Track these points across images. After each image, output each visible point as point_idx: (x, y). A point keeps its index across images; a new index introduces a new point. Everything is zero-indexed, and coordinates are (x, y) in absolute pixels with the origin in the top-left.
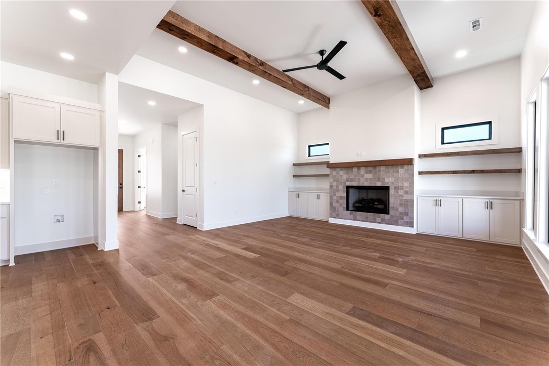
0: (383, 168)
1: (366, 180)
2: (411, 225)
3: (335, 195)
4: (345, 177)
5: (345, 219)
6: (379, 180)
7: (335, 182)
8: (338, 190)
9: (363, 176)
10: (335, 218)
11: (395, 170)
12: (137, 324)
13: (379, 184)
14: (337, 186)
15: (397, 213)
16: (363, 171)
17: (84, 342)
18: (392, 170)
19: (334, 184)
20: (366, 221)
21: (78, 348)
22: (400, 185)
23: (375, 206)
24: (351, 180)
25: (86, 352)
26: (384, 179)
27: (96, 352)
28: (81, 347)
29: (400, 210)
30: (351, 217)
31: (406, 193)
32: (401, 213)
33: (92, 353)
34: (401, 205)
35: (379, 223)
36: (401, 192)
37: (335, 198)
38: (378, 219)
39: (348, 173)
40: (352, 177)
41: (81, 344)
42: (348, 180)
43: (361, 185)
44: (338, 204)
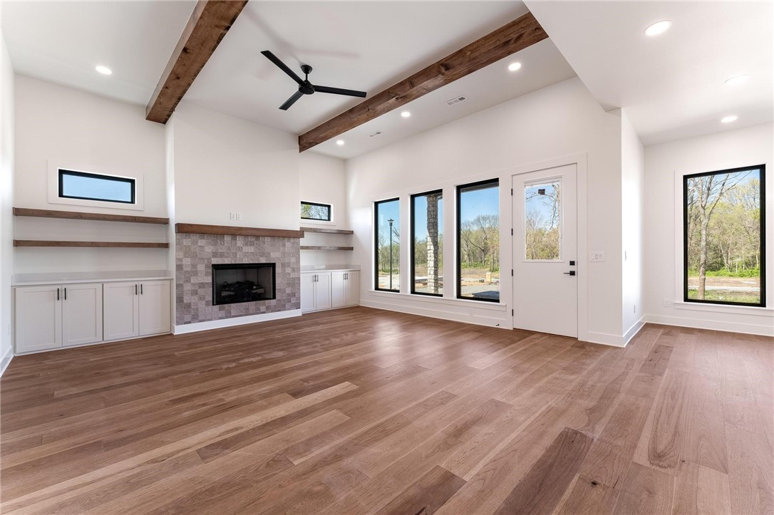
0: (268, 240)
1: (246, 254)
2: (297, 306)
3: (188, 281)
4: (209, 249)
5: (211, 320)
6: (263, 254)
7: (189, 259)
8: (195, 273)
9: (240, 249)
10: (190, 322)
11: (281, 243)
12: (593, 439)
13: (263, 260)
14: (194, 266)
15: (284, 295)
16: (240, 241)
17: (661, 467)
18: (278, 242)
19: (187, 262)
20: (246, 315)
21: (669, 466)
22: (287, 261)
23: (255, 291)
24: (222, 255)
25: (664, 456)
26: (269, 253)
27: (654, 449)
28: (665, 464)
29: (287, 292)
30: (222, 313)
31: (294, 270)
32: (289, 295)
33: (659, 451)
34: (288, 285)
35: (264, 313)
36: (288, 270)
37: (187, 287)
38: (263, 308)
39: (215, 244)
40: (222, 249)
41: (665, 467)
42: (215, 255)
43: (238, 262)
44: (196, 297)
